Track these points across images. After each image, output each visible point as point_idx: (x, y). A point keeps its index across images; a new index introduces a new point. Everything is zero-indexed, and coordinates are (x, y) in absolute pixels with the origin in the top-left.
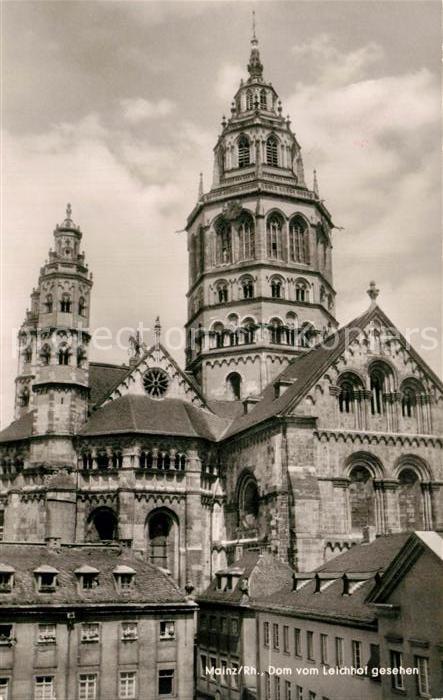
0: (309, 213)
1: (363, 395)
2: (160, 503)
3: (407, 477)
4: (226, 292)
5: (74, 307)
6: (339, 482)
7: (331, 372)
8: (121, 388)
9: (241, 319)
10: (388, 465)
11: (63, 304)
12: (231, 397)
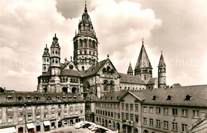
0: (95, 40)
1: (106, 72)
2: (74, 87)
3: (111, 84)
4: (81, 52)
5: (58, 53)
6: (102, 84)
7: (102, 68)
8: (65, 68)
9: (84, 57)
10: (109, 82)
11: (56, 52)
12: (82, 70)
